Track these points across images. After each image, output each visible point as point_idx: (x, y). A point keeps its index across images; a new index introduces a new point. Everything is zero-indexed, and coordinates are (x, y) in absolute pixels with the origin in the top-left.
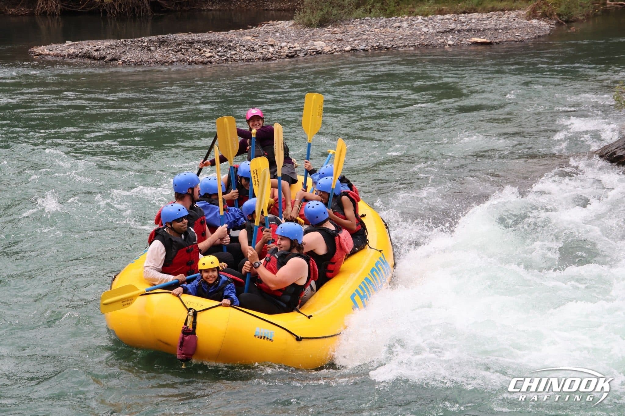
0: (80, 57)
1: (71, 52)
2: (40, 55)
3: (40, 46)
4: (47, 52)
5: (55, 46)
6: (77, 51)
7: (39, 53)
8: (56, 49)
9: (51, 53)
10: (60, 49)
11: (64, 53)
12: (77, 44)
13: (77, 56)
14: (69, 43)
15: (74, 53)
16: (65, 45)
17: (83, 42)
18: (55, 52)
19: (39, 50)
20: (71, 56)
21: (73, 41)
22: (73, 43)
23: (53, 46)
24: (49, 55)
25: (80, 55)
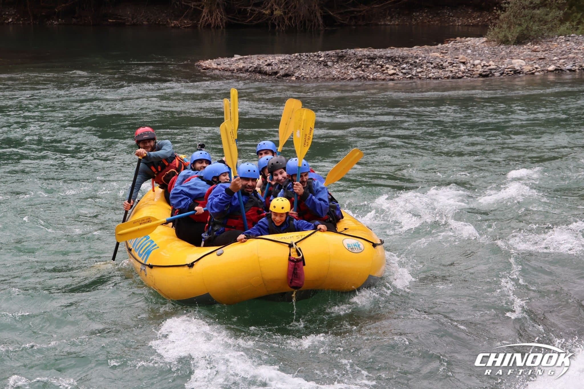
0: (250, 72)
1: (241, 66)
2: (208, 69)
3: (207, 60)
4: (214, 66)
5: (223, 59)
6: (247, 65)
7: (206, 67)
8: (224, 63)
9: (219, 67)
10: (229, 63)
11: (233, 67)
12: (246, 58)
13: (247, 71)
14: (237, 57)
15: (244, 67)
16: (233, 59)
17: (253, 56)
18: (223, 66)
19: (207, 63)
20: (240, 70)
21: (241, 55)
22: (242, 57)
23: (220, 60)
24: (217, 69)
25: (250, 69)
